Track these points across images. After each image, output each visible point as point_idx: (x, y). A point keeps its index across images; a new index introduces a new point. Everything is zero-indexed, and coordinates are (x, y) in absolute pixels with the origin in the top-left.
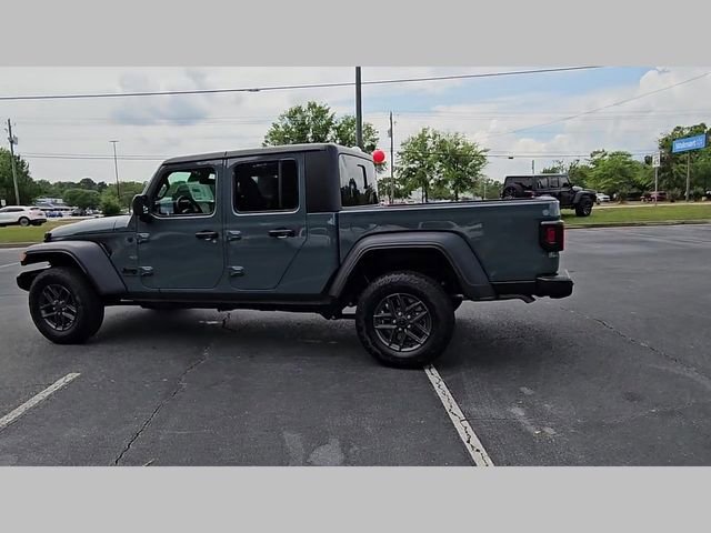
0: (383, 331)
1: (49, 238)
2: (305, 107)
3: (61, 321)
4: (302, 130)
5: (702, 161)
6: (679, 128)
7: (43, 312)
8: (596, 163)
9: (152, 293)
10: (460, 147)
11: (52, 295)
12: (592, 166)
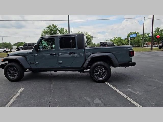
0: (96, 74)
1: (8, 55)
2: (51, 25)
3: (13, 76)
4: (51, 31)
5: (135, 39)
6: (131, 32)
7: (8, 74)
8: (115, 39)
9: (38, 68)
10: (87, 35)
11: (11, 69)
12: (114, 40)
